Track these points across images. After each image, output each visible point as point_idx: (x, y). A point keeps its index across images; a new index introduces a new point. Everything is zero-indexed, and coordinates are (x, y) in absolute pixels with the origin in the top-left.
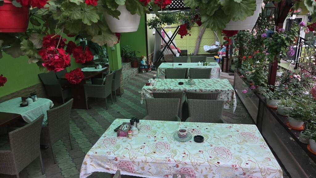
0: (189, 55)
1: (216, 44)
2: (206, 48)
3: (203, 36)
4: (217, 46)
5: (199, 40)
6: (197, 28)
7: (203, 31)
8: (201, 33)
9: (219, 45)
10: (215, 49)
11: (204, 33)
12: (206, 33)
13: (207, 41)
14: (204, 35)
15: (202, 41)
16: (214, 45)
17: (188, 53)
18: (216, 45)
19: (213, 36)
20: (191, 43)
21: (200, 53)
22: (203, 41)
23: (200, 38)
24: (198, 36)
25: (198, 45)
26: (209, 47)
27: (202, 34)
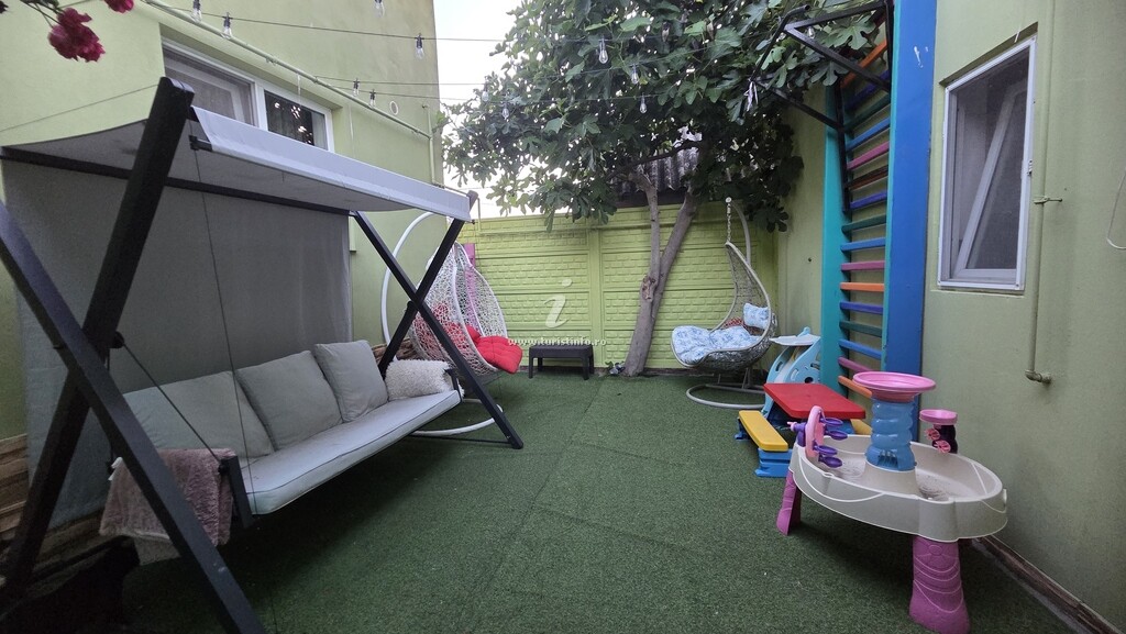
0: (603, 369)
1: (748, 321)
2: (687, 343)
3: (674, 276)
4: (754, 330)
5: (649, 293)
6: (640, 238)
7: (669, 251)
8: (657, 259)
9: (765, 324)
10: (746, 353)
11: (675, 259)
12: (687, 261)
13: (697, 301)
14: (678, 268)
15: (669, 301)
16: (739, 322)
17: (600, 363)
18: (747, 327)
19: (726, 274)
20: (612, 309)
21: (659, 363)
22: (673, 300)
23: (657, 286)
24: (642, 277)
25: (645, 323)
26: (705, 333)
27: (666, 263)
